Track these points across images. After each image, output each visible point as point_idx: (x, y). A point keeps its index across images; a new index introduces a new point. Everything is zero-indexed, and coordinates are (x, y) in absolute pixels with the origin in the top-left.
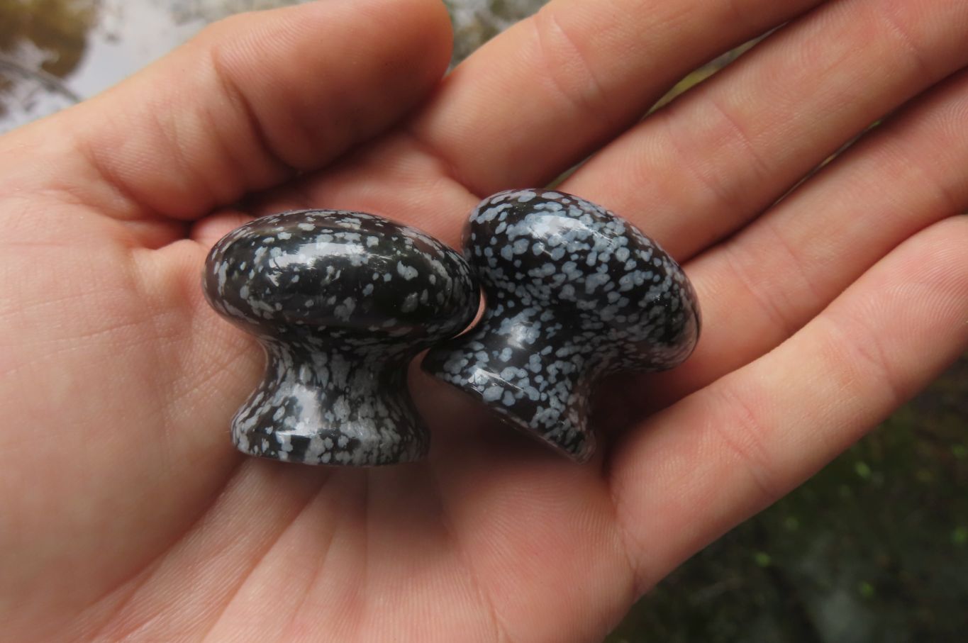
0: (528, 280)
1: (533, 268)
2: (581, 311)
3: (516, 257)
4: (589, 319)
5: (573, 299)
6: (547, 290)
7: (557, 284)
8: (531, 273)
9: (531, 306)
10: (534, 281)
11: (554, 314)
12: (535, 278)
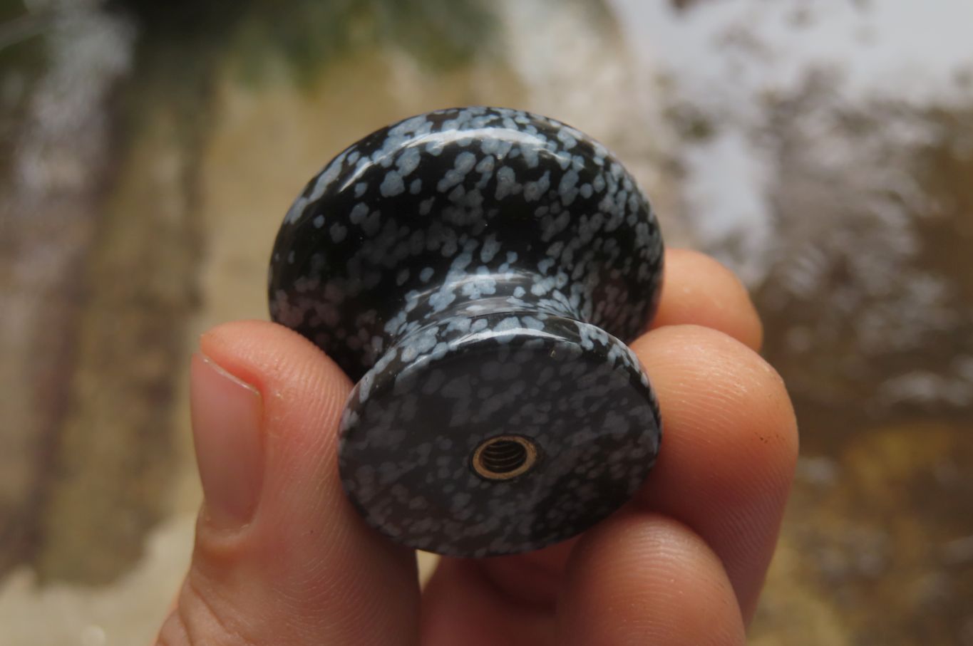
0: (443, 201)
1: (442, 176)
2: (534, 205)
3: (408, 180)
4: (549, 213)
5: (517, 188)
6: (476, 198)
7: (488, 176)
8: (443, 186)
9: (460, 250)
10: (451, 197)
11: (498, 240)
12: (451, 189)
